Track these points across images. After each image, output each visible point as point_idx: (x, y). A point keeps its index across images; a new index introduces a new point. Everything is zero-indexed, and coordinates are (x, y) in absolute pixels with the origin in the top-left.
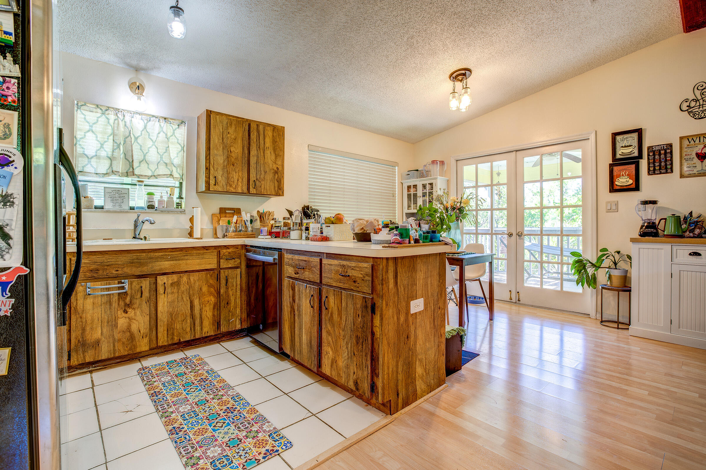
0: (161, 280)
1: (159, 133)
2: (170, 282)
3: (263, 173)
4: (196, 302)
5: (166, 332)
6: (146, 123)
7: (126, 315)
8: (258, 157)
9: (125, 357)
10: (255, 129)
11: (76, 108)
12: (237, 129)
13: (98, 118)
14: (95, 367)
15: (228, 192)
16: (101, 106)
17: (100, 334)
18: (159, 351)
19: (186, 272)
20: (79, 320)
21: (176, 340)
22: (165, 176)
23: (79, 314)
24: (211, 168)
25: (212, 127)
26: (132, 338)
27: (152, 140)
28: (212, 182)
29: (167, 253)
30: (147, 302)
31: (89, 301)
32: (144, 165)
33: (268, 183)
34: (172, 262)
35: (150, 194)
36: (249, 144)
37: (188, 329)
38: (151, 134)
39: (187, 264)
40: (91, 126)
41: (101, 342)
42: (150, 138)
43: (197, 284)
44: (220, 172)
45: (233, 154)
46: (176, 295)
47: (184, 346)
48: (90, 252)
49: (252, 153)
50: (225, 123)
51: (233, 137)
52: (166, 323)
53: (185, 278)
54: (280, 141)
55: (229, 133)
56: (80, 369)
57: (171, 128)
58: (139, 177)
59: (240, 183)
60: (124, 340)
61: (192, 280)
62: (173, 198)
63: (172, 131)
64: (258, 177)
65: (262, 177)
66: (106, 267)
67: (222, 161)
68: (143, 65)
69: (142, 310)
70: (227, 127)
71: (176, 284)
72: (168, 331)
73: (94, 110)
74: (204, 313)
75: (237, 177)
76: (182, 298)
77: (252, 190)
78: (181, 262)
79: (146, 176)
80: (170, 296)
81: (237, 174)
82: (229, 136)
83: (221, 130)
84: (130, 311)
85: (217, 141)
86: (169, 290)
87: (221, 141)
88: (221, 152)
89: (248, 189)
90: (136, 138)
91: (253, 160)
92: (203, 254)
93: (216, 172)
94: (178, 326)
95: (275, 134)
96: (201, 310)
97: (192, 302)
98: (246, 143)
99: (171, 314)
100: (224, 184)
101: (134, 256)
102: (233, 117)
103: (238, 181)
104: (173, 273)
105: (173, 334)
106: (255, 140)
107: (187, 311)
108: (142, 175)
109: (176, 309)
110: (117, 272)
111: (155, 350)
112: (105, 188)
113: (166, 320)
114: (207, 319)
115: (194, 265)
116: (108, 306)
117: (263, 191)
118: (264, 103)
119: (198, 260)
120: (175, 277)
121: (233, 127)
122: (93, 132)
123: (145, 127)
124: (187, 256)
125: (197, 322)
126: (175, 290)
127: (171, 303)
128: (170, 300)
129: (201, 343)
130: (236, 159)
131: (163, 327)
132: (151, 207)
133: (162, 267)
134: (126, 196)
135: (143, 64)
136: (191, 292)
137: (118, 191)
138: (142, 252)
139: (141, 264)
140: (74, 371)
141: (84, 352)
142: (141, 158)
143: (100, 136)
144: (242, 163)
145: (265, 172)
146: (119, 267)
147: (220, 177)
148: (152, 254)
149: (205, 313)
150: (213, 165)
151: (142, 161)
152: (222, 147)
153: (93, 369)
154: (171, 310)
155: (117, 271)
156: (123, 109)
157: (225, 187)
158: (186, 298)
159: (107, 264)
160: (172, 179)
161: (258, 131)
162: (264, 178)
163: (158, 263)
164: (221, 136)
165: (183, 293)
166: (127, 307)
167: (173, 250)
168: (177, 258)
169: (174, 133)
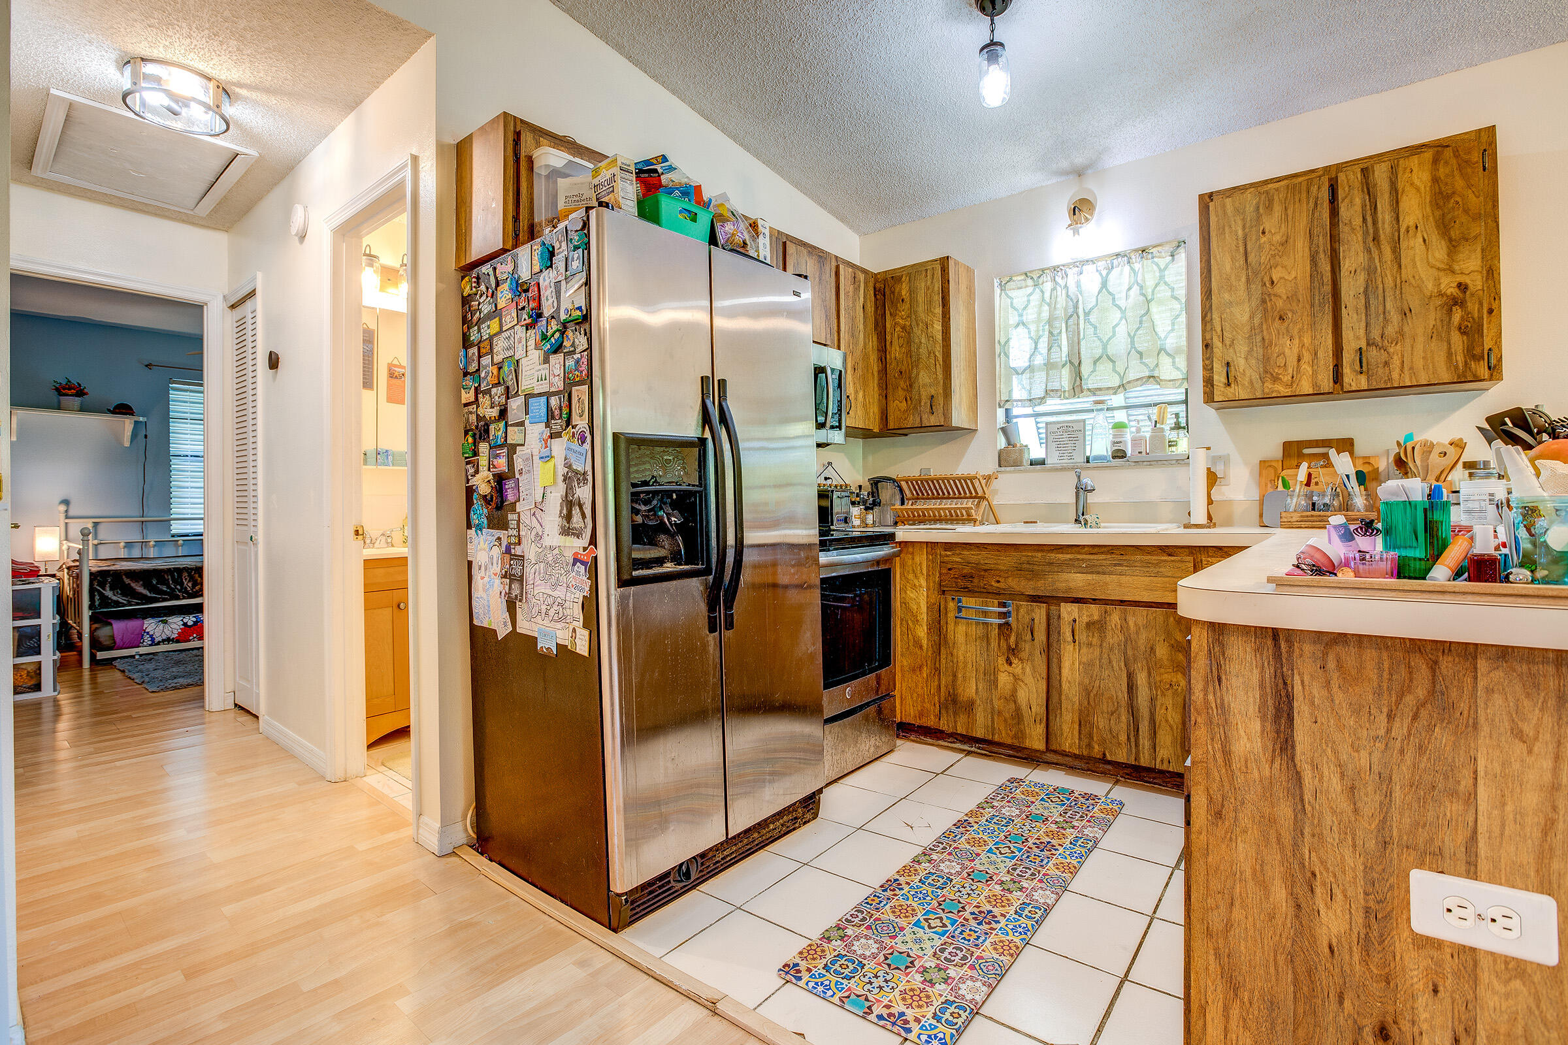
0: (1069, 613)
1: (1129, 289)
2: (1085, 619)
3: (1395, 317)
4: (1141, 679)
5: (1077, 727)
6: (1104, 275)
7: (1010, 669)
8: (1371, 271)
9: (1020, 751)
10: (1357, 184)
11: (997, 291)
12: (1290, 212)
13: (1030, 295)
14: (979, 748)
15: (1268, 399)
16: (1030, 272)
17: (974, 691)
18: (1077, 763)
19: (1122, 602)
20: (949, 657)
21: (1097, 750)
22: (1139, 382)
23: (949, 647)
24: (1217, 343)
25: (1213, 234)
26: (1018, 716)
27: (1120, 308)
28: (1219, 378)
29: (1079, 556)
30: (1042, 652)
31: (961, 628)
32: (1104, 367)
33: (1419, 347)
34: (1089, 577)
35: (1119, 426)
36: (1334, 238)
37: (1123, 738)
38: (1116, 297)
39: (1120, 585)
40: (1021, 315)
41: (976, 706)
42: (1117, 306)
43: (1143, 636)
44: (1242, 348)
45: (1280, 289)
46: (1097, 652)
47: (1127, 774)
48: (964, 544)
49: (1347, 265)
50: (1250, 209)
51: (1277, 238)
52: (1076, 706)
53: (1115, 617)
54: (1469, 186)
55: (1264, 233)
56: (961, 742)
57: (1155, 268)
58: (1094, 395)
59: (1306, 367)
60: (1007, 715)
61: (1131, 624)
62: (1162, 430)
63: (1157, 274)
64: (1376, 334)
65: (1391, 330)
66: (982, 573)
67: (1246, 317)
68: (1081, 160)
69: (1033, 666)
70: (1259, 218)
71: (1097, 627)
72: (1080, 724)
73: (1023, 284)
74: (1160, 714)
75: (1296, 350)
76: (1110, 662)
77: (1351, 379)
78: (1107, 578)
79: (1108, 388)
80: (1084, 650)
81: (1296, 341)
82: (1263, 239)
83: (1240, 233)
84: (1016, 662)
85: (1228, 267)
86: (1082, 636)
87: (1242, 261)
88: (1242, 293)
89: (1337, 377)
90: (1087, 314)
91: (1351, 288)
92: (1156, 565)
93: (1231, 350)
94: (1101, 722)
95: (1442, 171)
96: (1152, 700)
97: (1130, 676)
98: (1323, 242)
99: (1088, 692)
100: (1255, 377)
101: (1024, 556)
102: (1272, 181)
103: (1299, 360)
104: (1095, 601)
105: (1091, 737)
106: (1358, 221)
107: (1120, 694)
108: (1100, 389)
109: (1097, 682)
110: (997, 585)
111: (1070, 759)
112: (1047, 424)
113: (1076, 699)
114: (1168, 728)
115: (1137, 588)
116: (984, 644)
117: (1395, 375)
118: (1437, 74)
119: (1142, 579)
120: (1094, 611)
121: (1277, 209)
122: (1024, 324)
123: (1104, 284)
124: (1120, 565)
125: (1144, 727)
126: (1095, 641)
127: (1088, 666)
128: (1084, 660)
129: (1165, 784)
130: (1292, 298)
131: (1071, 714)
132: (1119, 454)
133: (1072, 585)
134: (1080, 435)
135: (1079, 160)
136: (1130, 653)
137: (1067, 427)
138: (1038, 551)
139: (1034, 575)
140: (954, 742)
141: (955, 714)
142: (1098, 352)
143: (1033, 328)
144: (1312, 305)
145: (1405, 313)
146: (1000, 576)
147: (1242, 362)
148: (1053, 555)
149: (1163, 711)
150: (1219, 332)
151: (1100, 358)
152: (1244, 279)
153: (976, 750)
154: (1087, 681)
155: (998, 582)
156: (1063, 263)
157: (1258, 385)
158: (1118, 663)
159: (985, 568)
160: (1158, 387)
161: (1369, 188)
162: (1401, 333)
163: (1065, 576)
164: (1242, 249)
165: (1111, 649)
166: (1012, 653)
167: (1096, 550)
168: (1100, 570)
169: (1162, 277)
